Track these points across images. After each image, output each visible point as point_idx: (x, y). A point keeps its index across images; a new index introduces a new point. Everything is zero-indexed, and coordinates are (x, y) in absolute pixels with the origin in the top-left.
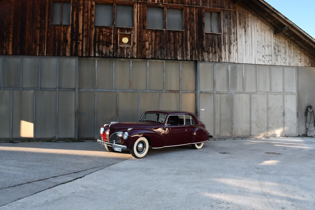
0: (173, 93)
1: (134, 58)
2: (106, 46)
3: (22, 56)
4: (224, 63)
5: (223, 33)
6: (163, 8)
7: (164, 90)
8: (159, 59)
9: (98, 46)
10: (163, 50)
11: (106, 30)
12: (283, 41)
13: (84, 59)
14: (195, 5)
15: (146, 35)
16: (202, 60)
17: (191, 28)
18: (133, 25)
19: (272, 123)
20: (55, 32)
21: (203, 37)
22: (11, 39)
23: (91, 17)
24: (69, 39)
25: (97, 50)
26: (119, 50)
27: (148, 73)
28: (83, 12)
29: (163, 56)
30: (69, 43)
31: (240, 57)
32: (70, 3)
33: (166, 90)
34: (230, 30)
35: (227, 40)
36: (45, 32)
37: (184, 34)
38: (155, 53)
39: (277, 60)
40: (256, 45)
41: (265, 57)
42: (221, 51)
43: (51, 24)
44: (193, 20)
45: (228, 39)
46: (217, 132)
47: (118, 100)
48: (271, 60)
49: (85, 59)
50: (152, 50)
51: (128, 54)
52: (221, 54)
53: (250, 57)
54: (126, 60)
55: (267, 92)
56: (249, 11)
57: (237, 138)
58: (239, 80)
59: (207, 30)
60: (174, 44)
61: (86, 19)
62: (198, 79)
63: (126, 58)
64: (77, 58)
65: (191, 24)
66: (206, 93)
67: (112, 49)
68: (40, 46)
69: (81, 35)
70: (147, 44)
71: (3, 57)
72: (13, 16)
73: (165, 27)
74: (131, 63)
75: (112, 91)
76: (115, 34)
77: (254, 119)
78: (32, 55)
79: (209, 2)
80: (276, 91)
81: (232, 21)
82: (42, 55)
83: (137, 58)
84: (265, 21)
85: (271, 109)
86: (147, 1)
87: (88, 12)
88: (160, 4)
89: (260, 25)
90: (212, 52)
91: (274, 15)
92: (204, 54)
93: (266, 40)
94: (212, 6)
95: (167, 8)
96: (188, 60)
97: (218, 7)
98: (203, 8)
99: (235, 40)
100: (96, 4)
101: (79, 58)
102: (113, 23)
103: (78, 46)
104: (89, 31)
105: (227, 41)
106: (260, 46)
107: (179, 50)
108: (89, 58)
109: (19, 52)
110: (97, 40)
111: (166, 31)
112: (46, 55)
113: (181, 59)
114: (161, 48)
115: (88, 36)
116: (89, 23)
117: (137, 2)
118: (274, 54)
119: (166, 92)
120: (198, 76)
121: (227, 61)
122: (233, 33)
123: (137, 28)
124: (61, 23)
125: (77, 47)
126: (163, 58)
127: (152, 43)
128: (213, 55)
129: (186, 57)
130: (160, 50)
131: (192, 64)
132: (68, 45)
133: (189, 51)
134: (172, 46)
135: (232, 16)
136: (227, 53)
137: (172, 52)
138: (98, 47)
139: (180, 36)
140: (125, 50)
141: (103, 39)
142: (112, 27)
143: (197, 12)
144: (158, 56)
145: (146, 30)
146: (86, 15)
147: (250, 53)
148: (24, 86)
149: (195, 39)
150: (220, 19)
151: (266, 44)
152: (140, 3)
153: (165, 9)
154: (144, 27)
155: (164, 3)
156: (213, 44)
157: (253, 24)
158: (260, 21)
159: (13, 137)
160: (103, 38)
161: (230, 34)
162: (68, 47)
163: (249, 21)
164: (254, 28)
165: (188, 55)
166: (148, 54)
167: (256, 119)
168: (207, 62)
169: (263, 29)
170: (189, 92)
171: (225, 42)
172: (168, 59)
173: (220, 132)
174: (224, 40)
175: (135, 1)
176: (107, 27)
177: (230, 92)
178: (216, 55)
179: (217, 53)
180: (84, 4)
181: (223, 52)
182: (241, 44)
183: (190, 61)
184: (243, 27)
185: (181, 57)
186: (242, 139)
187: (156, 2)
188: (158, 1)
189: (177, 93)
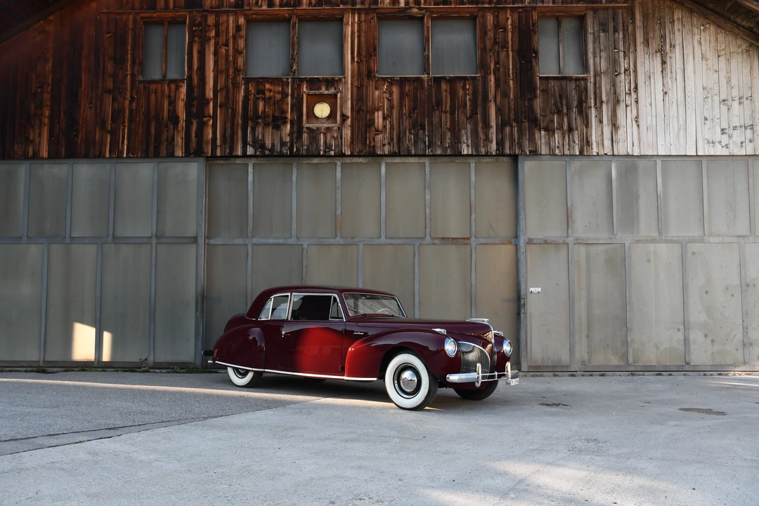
0: (452, 244)
1: (343, 155)
2: (273, 128)
3: (71, 161)
4: (597, 158)
5: (592, 74)
6: (422, 19)
7: (428, 238)
8: (410, 155)
9: (252, 128)
10: (421, 132)
11: (272, 88)
13: (219, 162)
14: (509, 4)
16: (530, 152)
18: (343, 71)
20: (148, 97)
21: (533, 89)
22: (46, 120)
23: (235, 58)
24: (182, 115)
25: (249, 139)
26: (305, 136)
27: (383, 193)
28: (216, 44)
29: (422, 146)
30: (182, 124)
31: (647, 137)
32: (185, 23)
33: (433, 236)
34: (614, 63)
35: (606, 91)
36: (125, 98)
37: (480, 83)
38: (399, 141)
40: (700, 99)
42: (587, 124)
43: (141, 78)
44: (505, 46)
45: (608, 89)
46: (581, 351)
47: (305, 264)
48: (751, 141)
49: (222, 162)
50: (391, 133)
51: (328, 147)
52: (587, 133)
53: (678, 133)
54: (325, 161)
55: (739, 236)
56: (677, 2)
57: (641, 373)
58: (645, 205)
59: (547, 67)
60: (452, 114)
61: (224, 62)
62: (521, 204)
63: (323, 156)
64: (202, 160)
65: (498, 57)
66: (546, 242)
67: (289, 135)
68: (114, 133)
69: (211, 104)
70: (379, 118)
71: (28, 163)
72: (50, 64)
73: (426, 70)
74: (339, 169)
75: (291, 241)
76: (296, 95)
77: (697, 315)
78: (95, 157)
81: (621, 36)
82: (118, 158)
83: (352, 155)
84: (729, 25)
85: (754, 286)
86: (378, 4)
87: (227, 45)
88: (411, 8)
89: (713, 39)
90: (560, 127)
92: (537, 135)
93: (734, 82)
95: (433, 19)
96: (492, 156)
97: (580, 1)
98: (535, 8)
99: (630, 90)
100: (248, 21)
101: (207, 161)
102: (292, 67)
103: (205, 130)
104: (231, 91)
105: (607, 95)
106: (713, 101)
107: (465, 128)
108: (232, 159)
109: (63, 149)
110: (251, 113)
111: (429, 80)
112: (128, 157)
113: (470, 153)
114: (417, 126)
115: (228, 105)
116: (231, 72)
117: (352, 9)
119: (433, 244)
120: (520, 198)
121: (608, 150)
122: (626, 70)
123: (353, 77)
124: (164, 76)
125: (200, 133)
126: (422, 153)
127: (392, 114)
128: (564, 137)
129: (486, 146)
130: (412, 131)
131: (504, 164)
132: (180, 129)
133: (494, 130)
134: (446, 119)
135: (621, 21)
136: (607, 130)
137: (445, 135)
138: (253, 130)
139: (468, 89)
140: (322, 134)
141: (265, 111)
142: (288, 79)
143: (517, 22)
144: (408, 147)
145: (377, 81)
146: (224, 51)
147: (681, 123)
148: (74, 235)
149: (512, 97)
150: (586, 34)
151: (735, 93)
152: (359, 11)
153: (428, 22)
154: (370, 74)
155: (422, 6)
156: (562, 107)
157: (691, 40)
158: (712, 28)
159: (47, 359)
160: (264, 108)
161: (616, 75)
162: (181, 133)
163: (677, 33)
164: (691, 51)
165: (492, 141)
166: (381, 142)
167: (703, 317)
168: (545, 158)
169: (723, 50)
170: (498, 242)
171: (601, 97)
172: (435, 153)
173: (588, 352)
174: (598, 91)
175: (346, 7)
176: (277, 79)
177: (618, 237)
178: (573, 136)
179: (576, 132)
180: (217, 25)
181: (594, 128)
182: (648, 100)
183: (497, 155)
184: (656, 52)
185: (470, 148)
186: (657, 374)
187: (402, 4)
188: (407, 2)
189: (462, 246)
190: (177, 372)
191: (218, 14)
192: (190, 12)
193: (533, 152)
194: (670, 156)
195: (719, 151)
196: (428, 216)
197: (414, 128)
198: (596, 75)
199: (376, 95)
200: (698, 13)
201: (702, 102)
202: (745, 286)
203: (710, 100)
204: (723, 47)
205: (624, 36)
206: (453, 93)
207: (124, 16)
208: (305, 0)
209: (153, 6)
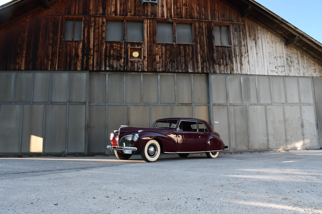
0: (185, 106)
1: (144, 71)
2: (116, 60)
3: (34, 71)
4: (236, 75)
5: (233, 46)
6: (172, 23)
7: (176, 103)
8: (170, 72)
9: (108, 60)
10: (173, 64)
11: (116, 45)
12: (295, 52)
13: (94, 73)
14: (204, 20)
15: (157, 49)
16: (213, 72)
18: (143, 40)
19: (290, 136)
20: (67, 48)
21: (213, 50)
22: (24, 55)
23: (101, 33)
24: (80, 54)
25: (107, 64)
26: (129, 64)
27: (159, 86)
28: (94, 28)
29: (174, 69)
30: (80, 58)
31: (252, 68)
32: (82, 20)
33: (178, 103)
34: (240, 42)
35: (238, 52)
36: (57, 48)
37: (195, 47)
38: (165, 66)
39: (290, 70)
40: (268, 56)
41: (278, 68)
42: (232, 63)
43: (63, 40)
44: (203, 34)
46: (233, 145)
47: (129, 113)
48: (284, 71)
49: (96, 73)
50: (162, 64)
51: (138, 68)
52: (232, 66)
53: (262, 67)
54: (136, 73)
55: (283, 103)
56: (259, 24)
57: (254, 152)
58: (253, 92)
59: (217, 42)
60: (185, 57)
61: (97, 35)
62: (210, 91)
63: (137, 72)
64: (88, 72)
65: (201, 38)
66: (220, 105)
67: (123, 63)
68: (52, 61)
69: (92, 51)
70: (158, 57)
71: (16, 72)
72: (27, 34)
73: (175, 41)
74: (142, 77)
75: (123, 104)
76: (126, 48)
77: (271, 131)
78: (44, 70)
79: (217, 16)
80: (292, 102)
81: (242, 33)
82: (53, 70)
83: (147, 72)
84: (275, 33)
85: (288, 120)
86: (156, 17)
87: (98, 29)
88: (169, 19)
89: (270, 37)
90: (223, 64)
91: (284, 26)
92: (215, 66)
93: (278, 51)
94: (221, 20)
95: (177, 23)
96: (199, 73)
97: (227, 21)
98: (213, 22)
99: (246, 52)
100: (107, 21)
101: (90, 72)
102: (124, 38)
103: (89, 61)
104: (100, 46)
106: (272, 57)
107: (190, 63)
108: (100, 72)
109: (31, 67)
110: (108, 54)
111: (176, 45)
112: (58, 70)
113: (192, 72)
114: (172, 61)
115: (99, 51)
116: (100, 39)
117: (147, 18)
118: (287, 65)
119: (178, 106)
120: (210, 89)
121: (239, 72)
122: (244, 45)
123: (147, 42)
124: (73, 40)
125: (87, 61)
126: (174, 71)
127: (162, 56)
128: (224, 67)
129: (197, 69)
130: (170, 63)
131: (203, 77)
132: (79, 59)
133: (200, 64)
134: (183, 59)
135: (241, 28)
136: (239, 65)
137: (182, 65)
138: (109, 61)
139: (190, 49)
140: (136, 63)
141: (113, 54)
142: (122, 42)
143: (207, 26)
144: (169, 69)
146: (97, 31)
147: (262, 64)
148: (34, 101)
149: (206, 52)
150: (230, 32)
151: (278, 55)
152: (150, 19)
153: (175, 24)
154: (154, 42)
155: (173, 18)
156: (223, 57)
157: (264, 36)
158: (270, 33)
159: (22, 152)
161: (241, 47)
162: (80, 61)
163: (259, 33)
164: (264, 40)
165: (199, 68)
166: (159, 67)
167: (273, 132)
168: (218, 74)
170: (202, 105)
171: (236, 54)
172: (179, 71)
173: (235, 145)
174: (235, 52)
175: (145, 17)
176: (118, 42)
177: (244, 103)
178: (227, 67)
179: (229, 66)
180: (95, 21)
181: (234, 64)
182: (252, 56)
183: (201, 73)
184: (253, 40)
185: (192, 70)
186: (259, 152)
187: (165, 17)
188: (167, 17)
189: (189, 106)
190: (78, 156)
191: (95, 17)
192: (84, 16)
194: (260, 75)
195: (275, 74)
196: (176, 95)
198: (234, 46)
200: (265, 28)
202: (285, 120)
204: (273, 40)
206: (185, 50)
207: (58, 17)
208: (129, 14)
209: (69, 13)
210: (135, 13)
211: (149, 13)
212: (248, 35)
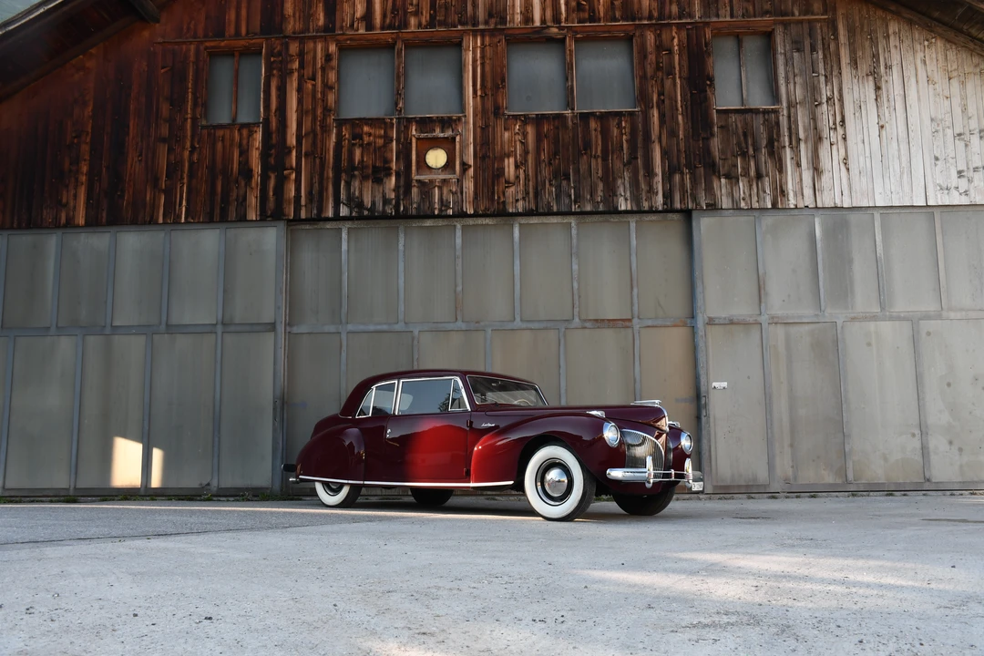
0: (609, 327)
1: (463, 215)
2: (373, 182)
3: (114, 229)
4: (796, 212)
5: (785, 104)
6: (563, 41)
7: (577, 320)
8: (550, 213)
9: (346, 182)
10: (564, 183)
11: (372, 131)
13: (303, 227)
14: (674, 19)
16: (707, 205)
17: (662, 97)
18: (462, 108)
20: (213, 146)
21: (708, 125)
22: (84, 178)
23: (324, 94)
24: (257, 168)
25: (343, 196)
26: (415, 191)
27: (517, 262)
28: (301, 78)
29: (567, 201)
30: (257, 179)
31: (860, 183)
32: (261, 53)
33: (583, 317)
34: (813, 90)
35: (804, 127)
36: (184, 148)
37: (640, 119)
38: (537, 195)
40: (928, 133)
41: (971, 174)
42: (781, 168)
43: (204, 123)
44: (670, 72)
45: (807, 124)
46: (784, 466)
47: (416, 357)
49: (307, 227)
50: (526, 185)
51: (444, 204)
52: (780, 180)
53: (901, 177)
54: (440, 222)
56: (892, 12)
57: (865, 493)
58: (861, 271)
59: (726, 96)
60: (605, 159)
61: (310, 100)
62: (697, 273)
63: (439, 217)
64: (282, 225)
65: (663, 86)
66: (732, 322)
67: (394, 190)
68: (169, 193)
69: (294, 153)
70: (510, 166)
71: (59, 232)
72: (90, 108)
73: (569, 104)
74: (459, 233)
75: (397, 327)
76: (402, 140)
77: (937, 415)
78: (144, 223)
81: (821, 56)
82: (174, 223)
83: (476, 215)
84: (961, 39)
86: (506, 24)
87: (314, 78)
88: (549, 27)
89: (941, 58)
90: (746, 173)
92: (716, 184)
93: (972, 110)
94: (740, 13)
95: (577, 41)
96: (657, 212)
97: (767, 13)
98: (707, 24)
99: (835, 124)
100: (341, 49)
101: (288, 225)
102: (397, 104)
103: (285, 187)
104: (319, 137)
105: (805, 131)
106: (944, 135)
107: (622, 177)
108: (321, 223)
109: (104, 215)
110: (344, 163)
111: (574, 117)
112: (187, 222)
113: (629, 208)
114: (560, 175)
115: (315, 154)
116: (319, 113)
117: (473, 31)
119: (584, 328)
120: (696, 265)
121: (809, 201)
122: (828, 99)
123: (475, 115)
124: (234, 119)
125: (279, 190)
126: (566, 210)
127: (526, 161)
128: (751, 186)
129: (649, 199)
130: (554, 182)
131: (676, 223)
132: (253, 185)
133: (659, 178)
134: (597, 166)
135: (820, 37)
136: (807, 176)
137: (596, 185)
138: (348, 184)
139: (625, 128)
140: (436, 189)
141: (363, 161)
142: (392, 119)
143: (685, 41)
144: (549, 203)
146: (310, 86)
147: (903, 165)
148: (116, 323)
149: (681, 136)
150: (774, 55)
151: (974, 124)
152: (483, 33)
153: (570, 44)
154: (497, 111)
155: (563, 24)
156: (747, 148)
157: (911, 58)
158: (940, 44)
159: (78, 487)
160: (362, 157)
161: (816, 106)
162: (255, 191)
163: (893, 50)
164: (913, 72)
165: (657, 192)
166: (514, 197)
167: (945, 418)
168: (726, 213)
169: (955, 70)
170: (669, 324)
171: (797, 134)
172: (585, 209)
173: (792, 467)
174: (793, 126)
175: (466, 28)
176: (378, 119)
177: (826, 314)
178: (763, 184)
179: (767, 179)
180: (301, 54)
181: (789, 173)
182: (860, 137)
183: (665, 211)
184: (867, 75)
185: (629, 202)
186: (887, 495)
187: (537, 23)
188: (543, 21)
189: (622, 329)
190: (249, 500)
191: (302, 41)
192: (267, 39)
193: (711, 205)
194: (892, 207)
195: (956, 199)
196: (576, 292)
197: (555, 178)
198: (790, 105)
199: (505, 137)
200: (919, 25)
201: (931, 137)
203: (941, 134)
205: (825, 57)
206: (605, 133)
207: (184, 47)
208: (413, 21)
209: (220, 34)
210: (433, 17)
211: (481, 14)
212: (845, 59)
